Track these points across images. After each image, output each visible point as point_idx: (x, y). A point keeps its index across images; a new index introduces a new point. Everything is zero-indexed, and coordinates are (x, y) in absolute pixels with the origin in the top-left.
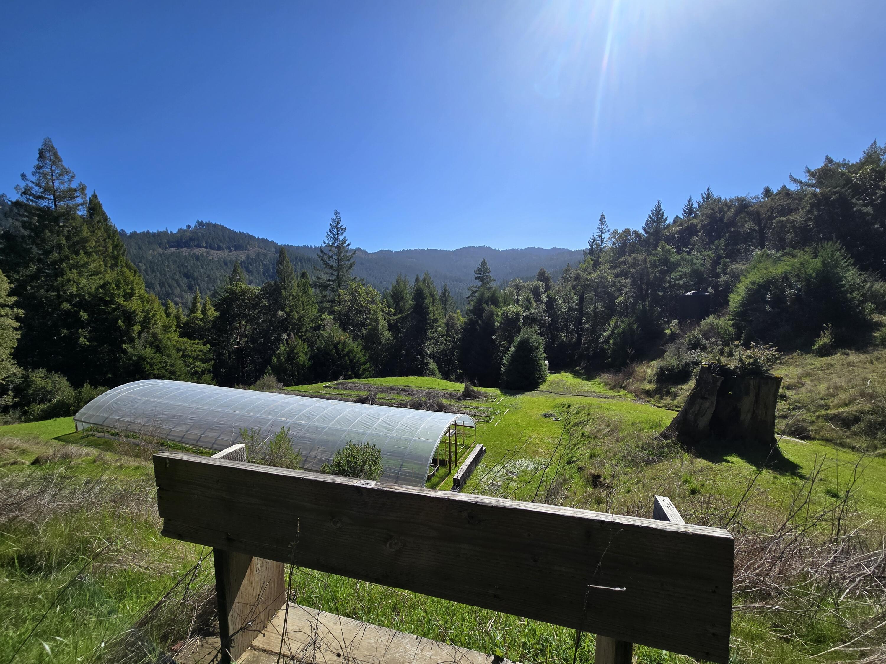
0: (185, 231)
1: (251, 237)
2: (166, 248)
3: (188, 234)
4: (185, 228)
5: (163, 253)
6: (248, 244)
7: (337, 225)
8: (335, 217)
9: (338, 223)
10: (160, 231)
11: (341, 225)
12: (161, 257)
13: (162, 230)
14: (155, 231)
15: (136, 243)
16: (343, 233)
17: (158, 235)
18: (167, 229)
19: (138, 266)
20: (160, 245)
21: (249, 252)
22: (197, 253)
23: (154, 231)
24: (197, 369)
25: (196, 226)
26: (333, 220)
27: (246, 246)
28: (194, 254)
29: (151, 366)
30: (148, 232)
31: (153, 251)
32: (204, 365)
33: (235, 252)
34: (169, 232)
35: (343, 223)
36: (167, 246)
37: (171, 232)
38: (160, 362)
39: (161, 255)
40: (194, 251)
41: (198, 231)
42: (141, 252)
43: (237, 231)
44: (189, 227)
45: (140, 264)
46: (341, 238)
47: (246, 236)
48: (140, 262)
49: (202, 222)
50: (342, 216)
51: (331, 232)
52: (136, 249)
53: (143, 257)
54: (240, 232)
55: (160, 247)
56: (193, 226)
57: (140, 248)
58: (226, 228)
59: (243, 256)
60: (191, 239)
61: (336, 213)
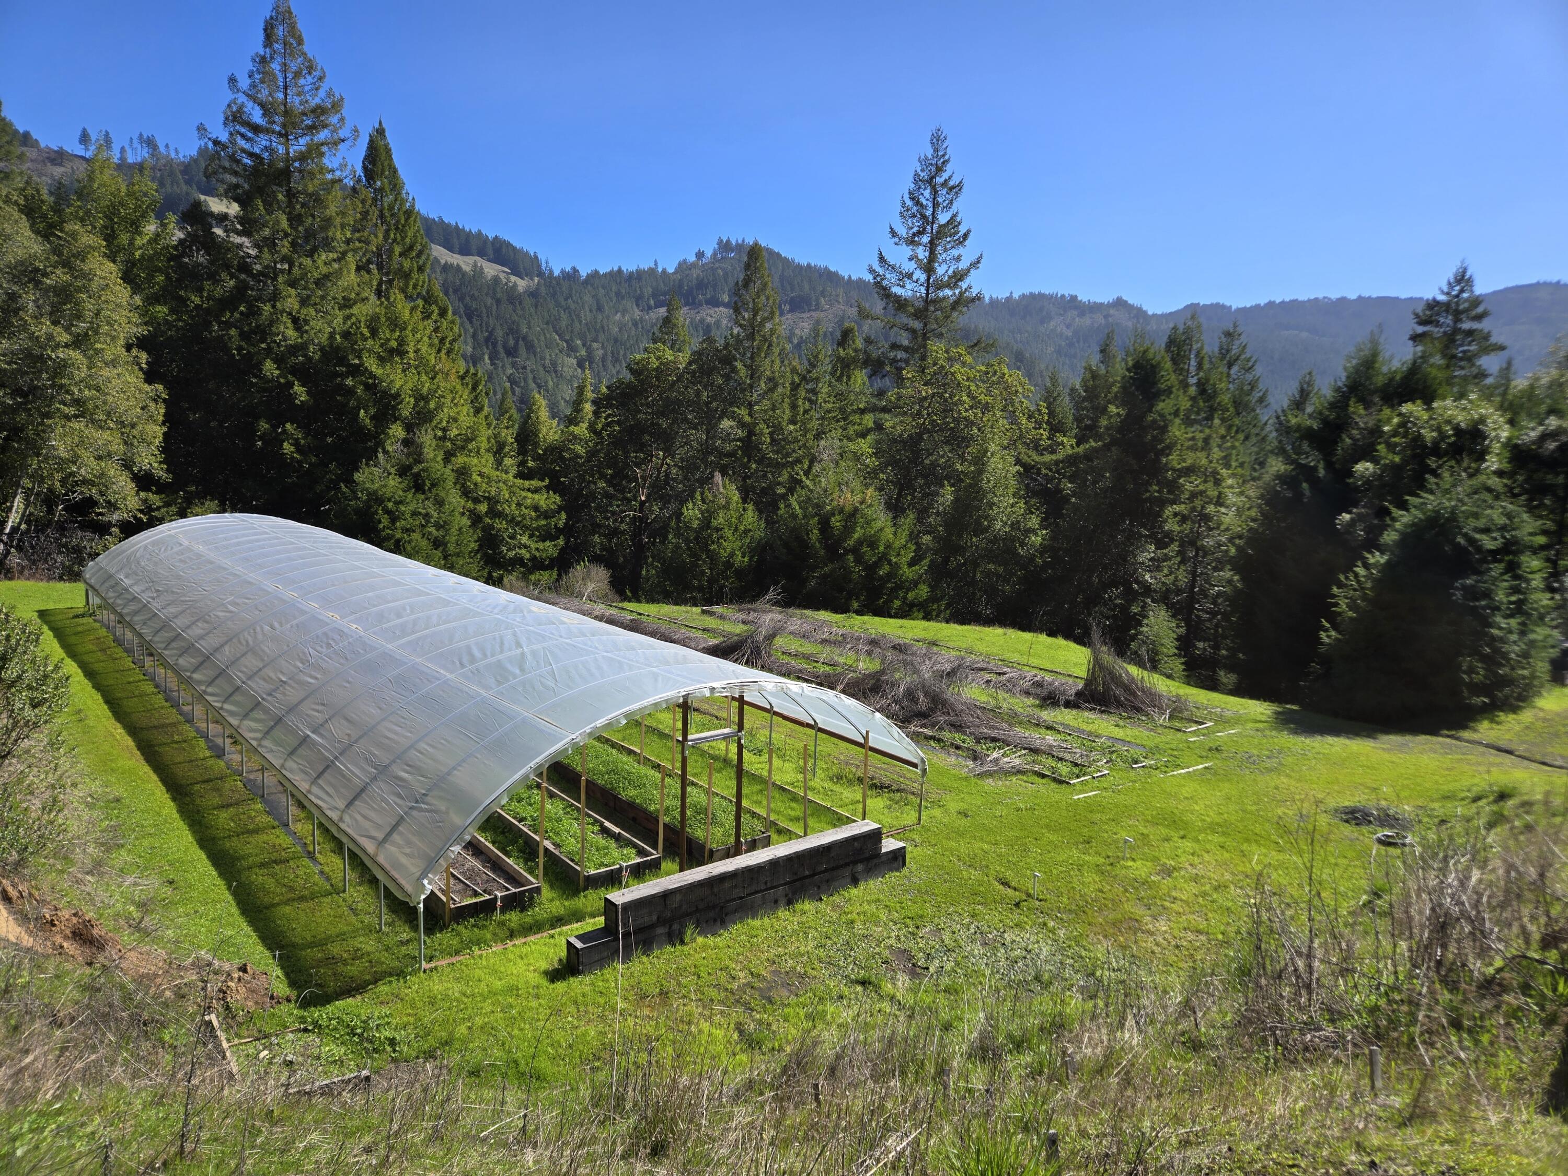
0: (693, 265)
1: (831, 277)
2: (650, 308)
3: (695, 273)
4: (692, 258)
5: (641, 320)
6: (823, 293)
7: (932, 178)
8: (930, 153)
9: (939, 170)
10: (642, 267)
11: (945, 176)
12: (637, 328)
13: (646, 265)
14: (632, 268)
15: (593, 296)
16: (951, 202)
17: (638, 276)
18: (656, 264)
19: (590, 350)
20: (638, 300)
21: (822, 315)
22: (709, 319)
23: (630, 269)
24: (523, 551)
25: (715, 254)
26: (924, 162)
27: (817, 300)
28: (702, 321)
29: (394, 520)
30: (620, 271)
31: (623, 316)
32: (541, 545)
33: (789, 316)
34: (660, 270)
35: (953, 171)
36: (652, 302)
37: (664, 271)
38: (415, 514)
39: (635, 324)
40: (703, 314)
41: (717, 265)
42: (600, 317)
43: (804, 262)
44: (700, 255)
45: (595, 345)
46: (943, 218)
47: (821, 275)
48: (595, 340)
49: (728, 241)
50: (952, 149)
51: (912, 199)
52: (591, 311)
53: (603, 327)
54: (809, 265)
55: (638, 305)
56: (709, 253)
57: (600, 309)
58: (778, 255)
59: (806, 325)
60: (701, 285)
61: (937, 140)
